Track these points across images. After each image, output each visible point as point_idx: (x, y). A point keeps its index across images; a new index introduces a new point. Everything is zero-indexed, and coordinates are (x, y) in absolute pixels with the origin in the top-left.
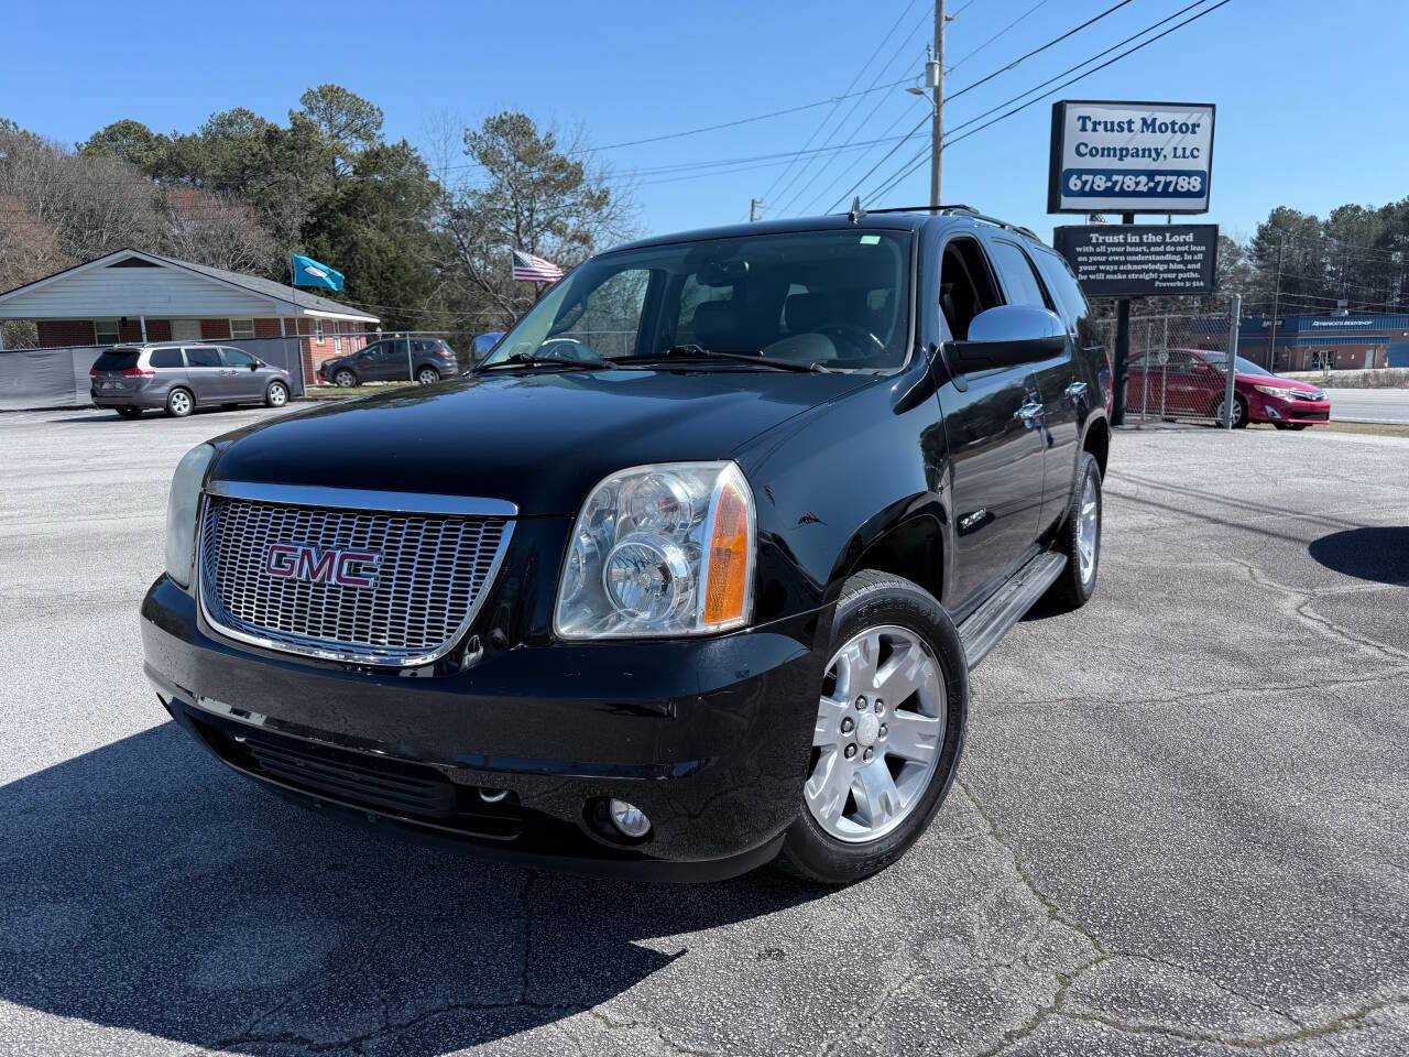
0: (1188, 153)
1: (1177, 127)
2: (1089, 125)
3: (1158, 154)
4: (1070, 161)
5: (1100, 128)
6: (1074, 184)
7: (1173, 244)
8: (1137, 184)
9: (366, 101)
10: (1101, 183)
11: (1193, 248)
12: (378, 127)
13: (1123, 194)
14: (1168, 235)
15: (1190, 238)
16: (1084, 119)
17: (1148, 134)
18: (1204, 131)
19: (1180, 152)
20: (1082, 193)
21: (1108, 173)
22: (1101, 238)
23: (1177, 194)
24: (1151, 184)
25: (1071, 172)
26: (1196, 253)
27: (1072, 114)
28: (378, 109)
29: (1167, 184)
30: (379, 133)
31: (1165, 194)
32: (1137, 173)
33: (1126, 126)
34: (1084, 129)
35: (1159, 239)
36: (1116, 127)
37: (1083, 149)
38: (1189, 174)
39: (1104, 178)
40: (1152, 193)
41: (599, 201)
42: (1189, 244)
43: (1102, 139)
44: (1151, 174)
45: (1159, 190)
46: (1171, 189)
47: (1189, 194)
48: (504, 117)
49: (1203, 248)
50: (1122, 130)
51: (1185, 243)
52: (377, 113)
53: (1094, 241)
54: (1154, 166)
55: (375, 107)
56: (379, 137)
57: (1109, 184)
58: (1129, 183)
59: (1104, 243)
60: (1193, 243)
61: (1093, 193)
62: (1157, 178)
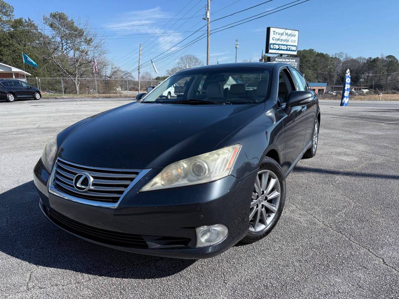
0: (294, 41)
1: (292, 35)
2: (275, 33)
3: (288, 41)
4: (271, 41)
5: (277, 34)
6: (272, 46)
7: (292, 62)
8: (284, 47)
9: (7, 3)
10: (277, 47)
11: (295, 63)
12: (12, 12)
13: (281, 50)
14: (290, 60)
15: (294, 61)
16: (274, 31)
17: (286, 36)
18: (297, 36)
19: (292, 41)
20: (273, 49)
21: (279, 45)
22: (278, 60)
23: (291, 50)
24: (287, 48)
25: (271, 44)
26: (295, 64)
27: (272, 30)
28: (12, 7)
29: (290, 48)
30: (13, 14)
31: (289, 50)
32: (284, 45)
33: (282, 34)
34: (274, 34)
35: (289, 61)
36: (280, 34)
37: (274, 39)
38: (294, 46)
39: (278, 46)
40: (287, 50)
41: (89, 42)
42: (294, 62)
43: (277, 37)
44: (287, 45)
45: (288, 49)
46: (290, 49)
47: (294, 51)
48: (56, 13)
49: (297, 63)
50: (282, 35)
51: (293, 62)
52: (11, 8)
53: (276, 60)
54: (287, 44)
55: (11, 5)
56: (12, 16)
57: (279, 47)
58: (283, 47)
59: (278, 61)
60: (296, 62)
61: (275, 49)
62: (288, 46)
